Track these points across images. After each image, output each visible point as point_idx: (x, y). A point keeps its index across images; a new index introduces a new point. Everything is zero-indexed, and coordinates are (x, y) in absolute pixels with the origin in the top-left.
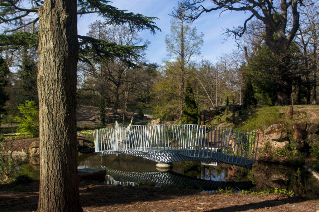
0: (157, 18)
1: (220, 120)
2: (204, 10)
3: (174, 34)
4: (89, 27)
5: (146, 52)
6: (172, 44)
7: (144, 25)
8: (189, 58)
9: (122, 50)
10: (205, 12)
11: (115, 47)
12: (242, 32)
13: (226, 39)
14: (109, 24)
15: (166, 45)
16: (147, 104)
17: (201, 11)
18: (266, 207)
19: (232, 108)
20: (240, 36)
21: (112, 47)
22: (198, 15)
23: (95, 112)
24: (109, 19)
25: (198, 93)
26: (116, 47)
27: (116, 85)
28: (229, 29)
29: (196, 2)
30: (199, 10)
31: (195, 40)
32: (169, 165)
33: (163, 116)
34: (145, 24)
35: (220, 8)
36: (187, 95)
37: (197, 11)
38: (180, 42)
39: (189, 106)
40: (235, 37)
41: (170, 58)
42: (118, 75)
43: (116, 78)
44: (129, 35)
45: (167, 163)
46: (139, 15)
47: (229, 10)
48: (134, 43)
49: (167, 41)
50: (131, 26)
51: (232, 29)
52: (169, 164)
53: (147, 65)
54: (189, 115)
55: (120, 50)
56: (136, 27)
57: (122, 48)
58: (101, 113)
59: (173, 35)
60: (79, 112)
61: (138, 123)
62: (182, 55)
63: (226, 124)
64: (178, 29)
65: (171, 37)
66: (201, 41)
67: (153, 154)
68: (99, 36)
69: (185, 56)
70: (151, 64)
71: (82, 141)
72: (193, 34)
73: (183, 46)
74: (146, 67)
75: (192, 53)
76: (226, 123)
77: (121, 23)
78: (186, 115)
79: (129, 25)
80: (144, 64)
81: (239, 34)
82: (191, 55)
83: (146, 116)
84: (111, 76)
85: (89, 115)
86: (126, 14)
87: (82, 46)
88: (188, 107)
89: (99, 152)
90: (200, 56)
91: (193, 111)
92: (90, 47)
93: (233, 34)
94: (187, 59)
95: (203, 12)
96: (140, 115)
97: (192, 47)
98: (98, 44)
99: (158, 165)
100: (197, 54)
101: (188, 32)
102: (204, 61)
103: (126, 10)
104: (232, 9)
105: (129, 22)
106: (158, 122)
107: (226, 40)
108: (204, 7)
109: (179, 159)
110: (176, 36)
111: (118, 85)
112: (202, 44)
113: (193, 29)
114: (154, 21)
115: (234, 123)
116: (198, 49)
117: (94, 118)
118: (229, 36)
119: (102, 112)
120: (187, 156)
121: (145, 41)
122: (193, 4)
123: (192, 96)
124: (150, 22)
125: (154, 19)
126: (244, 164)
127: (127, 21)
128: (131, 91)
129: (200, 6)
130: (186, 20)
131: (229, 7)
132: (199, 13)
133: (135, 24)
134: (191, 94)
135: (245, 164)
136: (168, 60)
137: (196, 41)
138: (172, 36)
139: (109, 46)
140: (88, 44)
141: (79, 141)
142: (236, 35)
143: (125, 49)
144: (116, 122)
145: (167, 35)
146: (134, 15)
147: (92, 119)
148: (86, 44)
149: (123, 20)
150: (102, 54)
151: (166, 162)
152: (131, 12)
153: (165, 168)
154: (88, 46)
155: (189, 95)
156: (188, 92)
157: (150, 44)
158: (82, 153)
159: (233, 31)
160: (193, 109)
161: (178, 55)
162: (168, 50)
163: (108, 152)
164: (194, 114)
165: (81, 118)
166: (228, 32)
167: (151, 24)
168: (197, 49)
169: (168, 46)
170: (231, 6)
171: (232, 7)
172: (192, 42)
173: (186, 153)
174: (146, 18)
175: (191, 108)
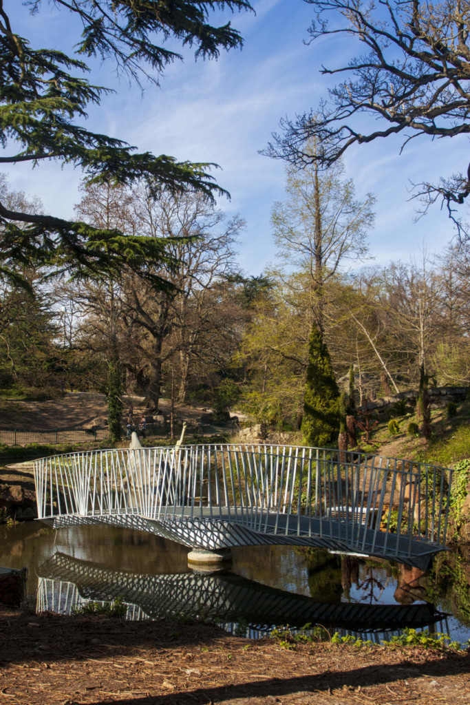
0: (216, 165)
1: (398, 429)
2: (353, 136)
3: (295, 200)
4: (82, 187)
5: (233, 247)
6: (290, 226)
7: (185, 184)
8: (337, 262)
9: (133, 247)
10: (357, 141)
11: (113, 242)
12: (463, 192)
13: (423, 209)
14: (99, 183)
15: (275, 228)
16: (246, 383)
17: (349, 139)
18: (345, 686)
19: (444, 395)
20: (461, 201)
21: (106, 241)
22: (339, 150)
23: (98, 408)
24: (95, 170)
25: (359, 355)
26: (116, 242)
27: (155, 335)
28: (430, 185)
29: (331, 117)
30: (343, 139)
31: (351, 215)
32: (219, 556)
33: (272, 418)
34: (189, 181)
35: (396, 130)
36: (314, 361)
37: (338, 140)
38: (312, 220)
39: (319, 391)
40: (448, 205)
41: (286, 264)
42: (160, 310)
43: (156, 318)
44: (189, 206)
45: (215, 551)
46: (164, 157)
47: (425, 134)
48: (201, 225)
49: (277, 220)
50: (153, 185)
51: (437, 183)
52: (218, 554)
53: (245, 282)
54: (317, 415)
55: (128, 250)
56: (166, 187)
57: (135, 243)
58: (112, 409)
59: (292, 204)
60: (59, 407)
61: (210, 436)
62: (319, 256)
63: (407, 442)
64: (304, 188)
65: (288, 209)
66: (368, 215)
67: (180, 526)
68: (108, 209)
69: (327, 257)
70: (256, 277)
71: (20, 487)
72: (346, 200)
73: (320, 232)
74: (242, 285)
75: (343, 250)
76: (409, 437)
77: (128, 179)
78: (309, 416)
79: (147, 184)
80: (239, 279)
81: (456, 195)
82: (340, 255)
83: (236, 418)
84: (143, 313)
85: (85, 414)
86: (136, 157)
87: (35, 241)
88: (315, 394)
89: (44, 517)
90: (367, 256)
91: (328, 405)
92: (56, 243)
93: (441, 196)
94: (330, 264)
95: (352, 141)
96: (218, 414)
97: (343, 234)
98: (72, 232)
99: (192, 556)
100: (358, 251)
101: (332, 193)
102: (396, 268)
103: (133, 148)
104: (432, 131)
105: (147, 176)
106: (255, 434)
107: (424, 213)
108: (354, 131)
109: (244, 540)
110: (300, 204)
111: (161, 334)
112: (371, 223)
113: (346, 186)
114: (207, 171)
115: (428, 437)
116: (362, 237)
117: (95, 424)
118: (432, 201)
119: (114, 407)
120: (257, 532)
121: (232, 219)
122: (322, 124)
123: (326, 366)
124: (201, 175)
125: (207, 168)
126: (407, 555)
127: (142, 173)
128: (193, 351)
129: (343, 127)
130: (307, 164)
131: (426, 127)
132: (343, 144)
133: (162, 181)
134: (323, 359)
135: (409, 557)
136: (278, 268)
137: (353, 218)
138: (289, 206)
139: (100, 240)
140: (49, 235)
141: (11, 489)
142: (449, 200)
143: (142, 244)
144: (134, 435)
145: (279, 204)
146: (154, 158)
147: (89, 427)
148: (45, 236)
149: (132, 171)
150: (91, 259)
151: (211, 548)
152: (145, 152)
153: (210, 564)
154: (50, 240)
155: (319, 361)
156: (315, 353)
157: (242, 227)
158: (17, 519)
159: (440, 190)
160: (330, 399)
161: (307, 256)
162: (278, 243)
163: (66, 518)
164: (332, 414)
165: (62, 425)
166: (429, 192)
167: (204, 179)
168: (358, 237)
169: (280, 233)
170: (430, 125)
171: (434, 125)
172: (343, 220)
173: (255, 523)
174: (188, 166)
175: (323, 397)
